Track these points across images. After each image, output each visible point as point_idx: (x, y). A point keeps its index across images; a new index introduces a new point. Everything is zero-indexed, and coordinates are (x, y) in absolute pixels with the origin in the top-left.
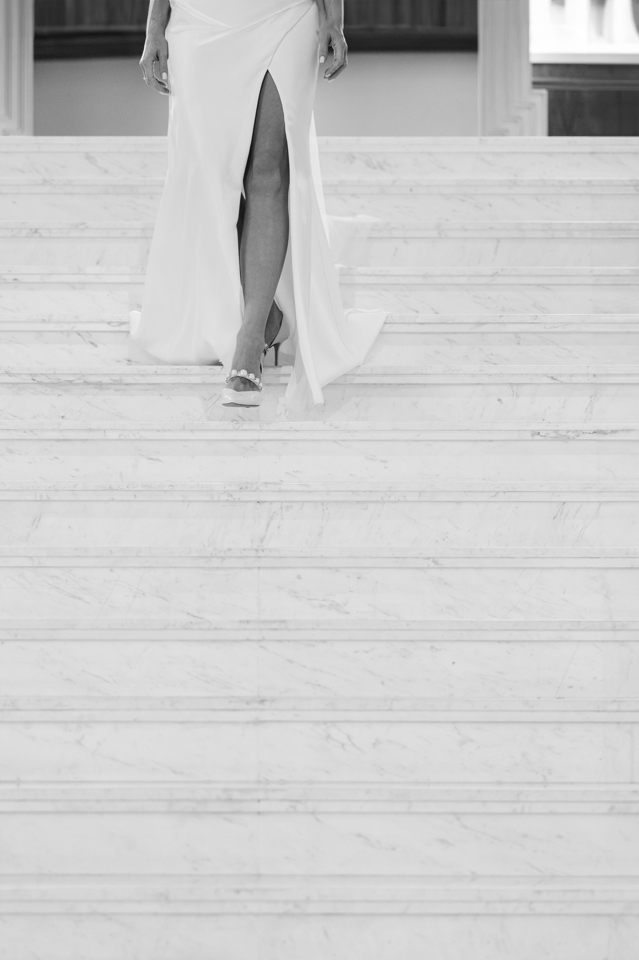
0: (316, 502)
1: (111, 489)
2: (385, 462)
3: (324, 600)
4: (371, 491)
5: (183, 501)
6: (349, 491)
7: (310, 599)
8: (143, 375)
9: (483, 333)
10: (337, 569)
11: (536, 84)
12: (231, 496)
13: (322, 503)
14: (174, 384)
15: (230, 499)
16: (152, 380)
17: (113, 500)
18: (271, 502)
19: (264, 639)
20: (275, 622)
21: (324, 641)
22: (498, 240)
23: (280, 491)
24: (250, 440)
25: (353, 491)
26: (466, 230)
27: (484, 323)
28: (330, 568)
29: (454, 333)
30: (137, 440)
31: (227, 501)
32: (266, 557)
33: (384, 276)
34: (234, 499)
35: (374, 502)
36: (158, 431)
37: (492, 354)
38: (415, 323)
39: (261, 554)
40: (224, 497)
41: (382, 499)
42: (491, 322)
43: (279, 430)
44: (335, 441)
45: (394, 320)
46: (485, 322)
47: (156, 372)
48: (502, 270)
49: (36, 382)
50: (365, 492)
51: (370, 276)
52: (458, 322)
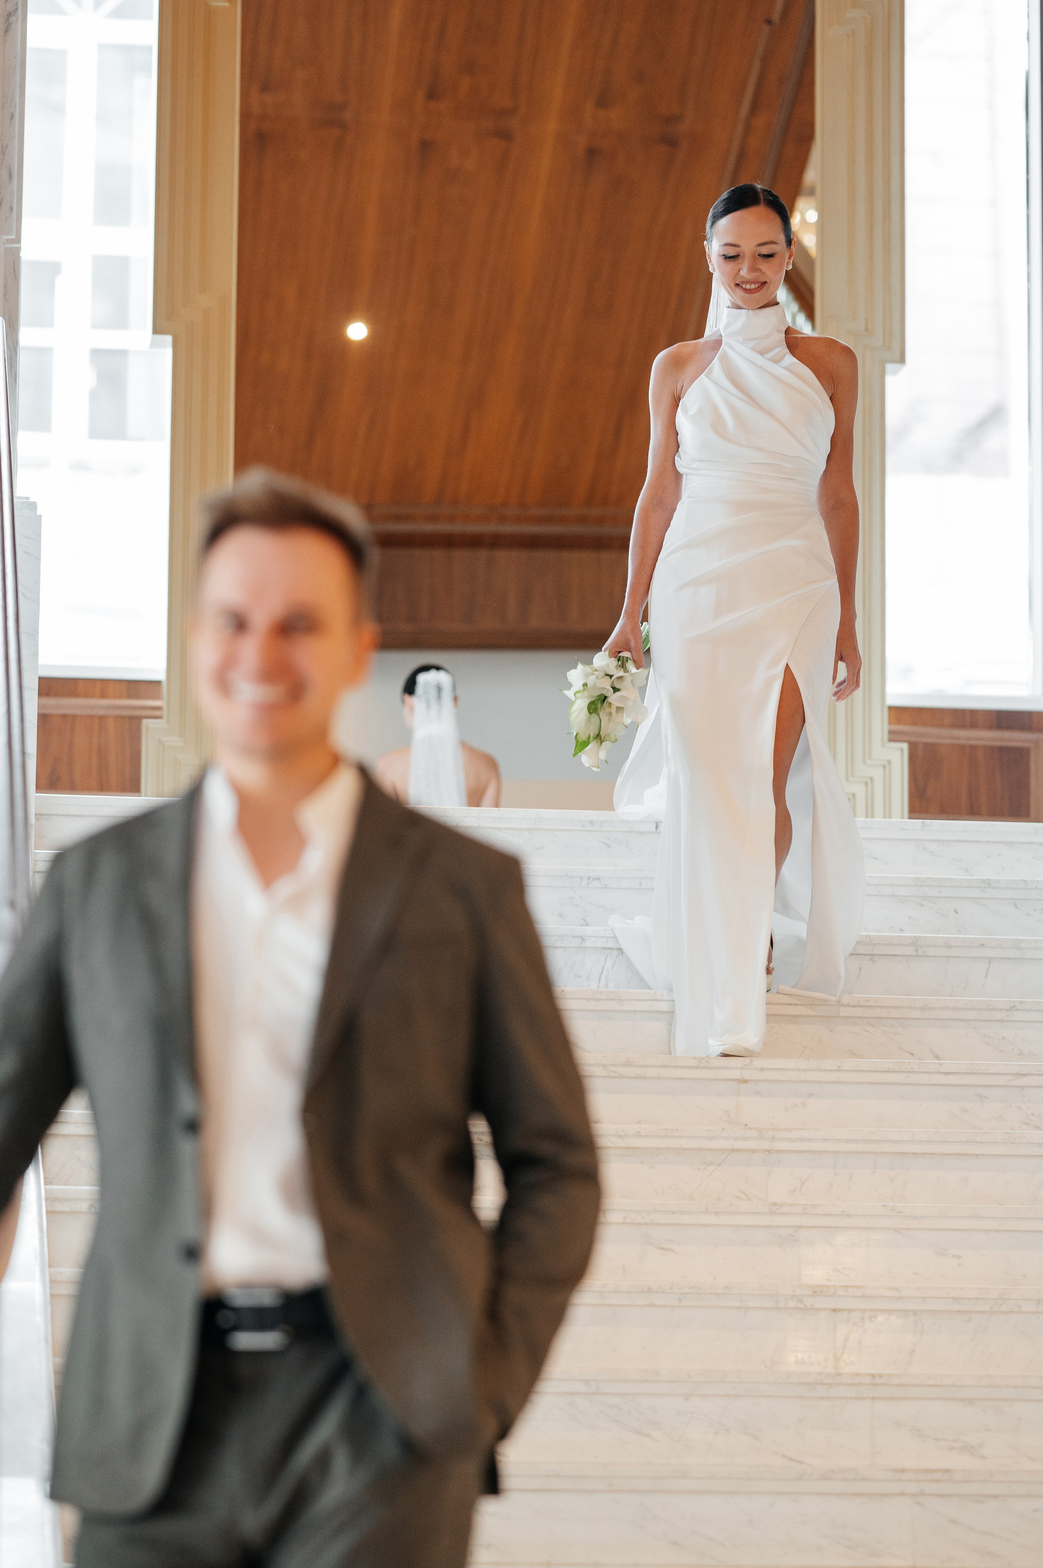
0: (907, 1311)
1: (650, 1291)
2: (959, 1257)
3: (954, 1441)
4: (977, 1299)
5: (739, 1308)
6: (949, 1298)
7: (937, 1440)
8: (621, 1137)
9: (1022, 1087)
10: (971, 1401)
11: (894, 736)
12: (801, 1301)
13: (915, 1313)
14: (658, 1149)
15: (801, 1305)
16: (633, 1142)
17: (652, 1305)
18: (850, 1311)
19: (922, 1493)
20: (937, 1471)
21: (995, 1497)
22: (990, 960)
23: (863, 1297)
24: (789, 1227)
25: (955, 1299)
26: (950, 947)
27: (1024, 1075)
28: (962, 1400)
29: (986, 1086)
30: (647, 1224)
31: (796, 1308)
32: (883, 1384)
33: (871, 1007)
34: (806, 1306)
35: (980, 1312)
36: (674, 1213)
37: (1033, 1114)
38: (938, 1073)
39: (878, 1381)
40: (792, 1304)
41: (991, 1309)
42: (1034, 1073)
43: (828, 1215)
44: (896, 1230)
45: (911, 1068)
46: (1026, 1073)
47: (638, 1132)
48: (1021, 1002)
49: (483, 1142)
50: (969, 1299)
51: (853, 1006)
52: (994, 1072)
